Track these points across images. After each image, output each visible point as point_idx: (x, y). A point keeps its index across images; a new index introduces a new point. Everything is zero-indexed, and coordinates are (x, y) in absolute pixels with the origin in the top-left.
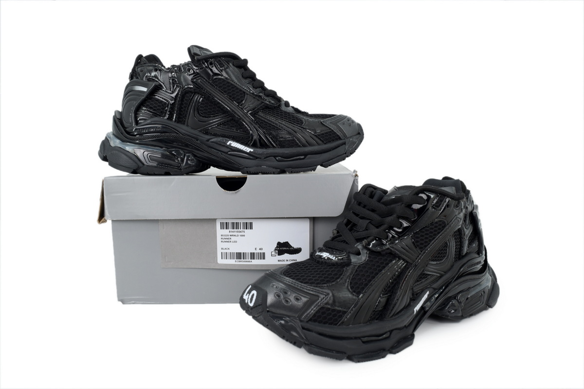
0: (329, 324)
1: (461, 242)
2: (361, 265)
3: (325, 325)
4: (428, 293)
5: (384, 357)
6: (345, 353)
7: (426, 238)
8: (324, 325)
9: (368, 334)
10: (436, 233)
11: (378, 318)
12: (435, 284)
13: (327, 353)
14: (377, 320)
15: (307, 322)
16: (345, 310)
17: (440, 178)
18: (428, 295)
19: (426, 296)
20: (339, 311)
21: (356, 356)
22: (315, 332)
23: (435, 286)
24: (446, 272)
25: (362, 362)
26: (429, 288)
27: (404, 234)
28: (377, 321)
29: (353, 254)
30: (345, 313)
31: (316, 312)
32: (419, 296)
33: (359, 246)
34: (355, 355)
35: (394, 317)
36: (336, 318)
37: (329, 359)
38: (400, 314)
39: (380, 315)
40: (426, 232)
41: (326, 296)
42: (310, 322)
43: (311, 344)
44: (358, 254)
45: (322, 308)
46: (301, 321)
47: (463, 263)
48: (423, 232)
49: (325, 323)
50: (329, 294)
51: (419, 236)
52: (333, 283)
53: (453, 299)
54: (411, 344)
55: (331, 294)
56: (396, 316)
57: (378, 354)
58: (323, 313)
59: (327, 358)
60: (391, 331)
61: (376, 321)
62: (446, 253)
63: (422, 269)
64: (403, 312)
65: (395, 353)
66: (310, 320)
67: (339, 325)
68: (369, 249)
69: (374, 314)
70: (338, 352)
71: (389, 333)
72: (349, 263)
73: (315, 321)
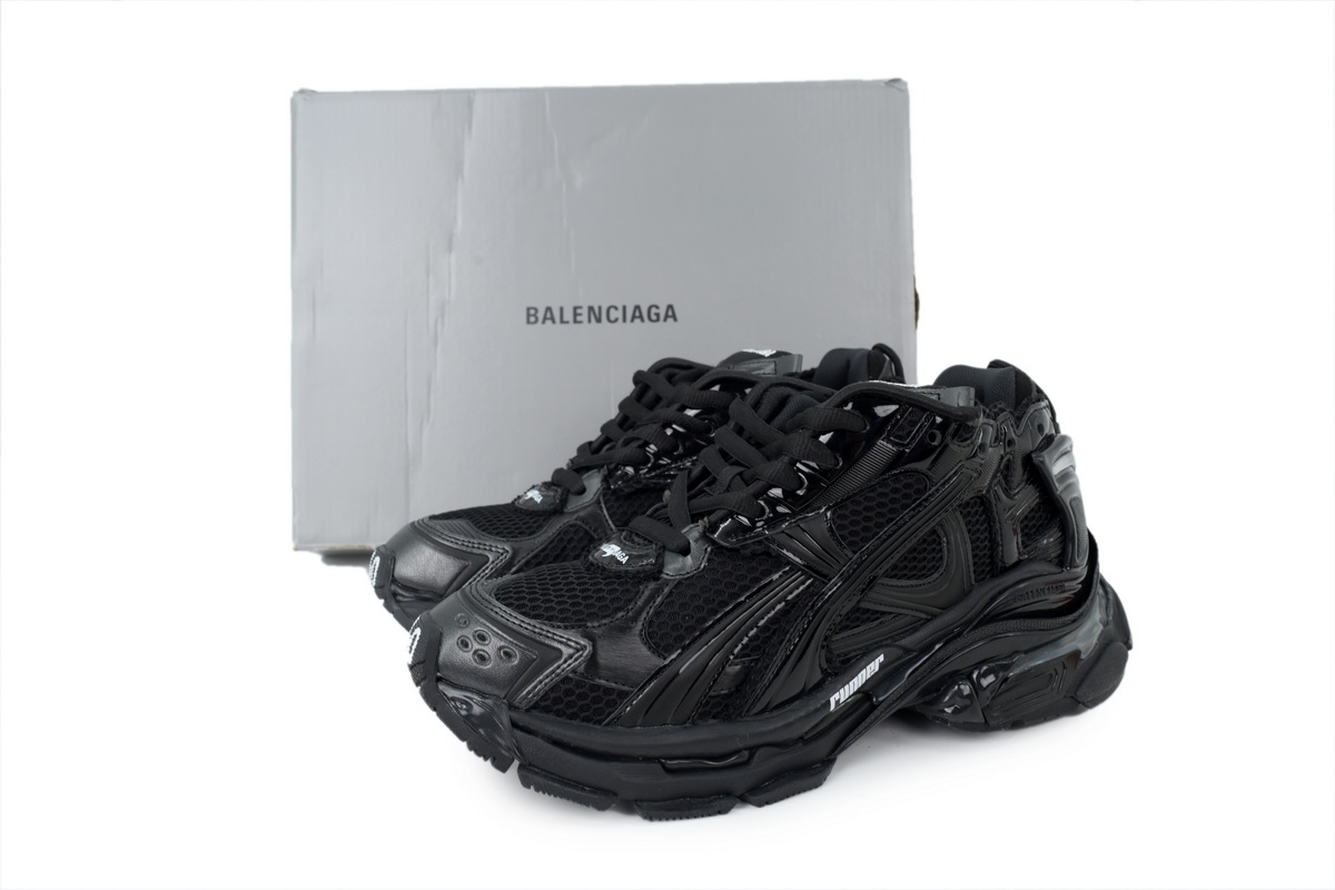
0: (584, 720)
1: (990, 533)
2: (686, 579)
3: (573, 722)
4: (881, 658)
5: (723, 811)
6: (615, 794)
7: (868, 519)
8: (569, 721)
9: (680, 752)
10: (897, 506)
11: (718, 713)
12: (909, 638)
13: (566, 789)
14: (714, 718)
15: (527, 711)
16: (626, 688)
17: (983, 364)
18: (882, 666)
19: (873, 667)
20: (608, 691)
21: (645, 804)
22: (543, 737)
23: (907, 641)
24: (946, 608)
25: (660, 819)
26: (887, 646)
27: (805, 508)
28: (715, 721)
29: (673, 551)
30: (623, 695)
31: (552, 689)
32: (852, 665)
33: (693, 533)
34: (642, 801)
35: (767, 715)
36: (600, 705)
37: (571, 803)
38: (788, 708)
39: (726, 705)
40: (866, 504)
41: (578, 651)
42: (534, 712)
43: (530, 765)
44: (685, 551)
45: (566, 680)
46: (511, 707)
47: (1000, 588)
48: (860, 503)
49: (572, 717)
50: (585, 647)
51: (847, 513)
52: (604, 621)
53: (962, 679)
54: (817, 785)
55: (589, 649)
56: (775, 713)
57: (711, 801)
58: (568, 693)
59: (564, 801)
60: (753, 750)
61: (711, 721)
62: (941, 558)
63: (856, 599)
64: (797, 702)
65: (760, 805)
66: (536, 706)
67: (608, 724)
68: (713, 542)
69: (708, 702)
70: (596, 790)
71: (746, 753)
72: (655, 574)
73: (547, 710)
